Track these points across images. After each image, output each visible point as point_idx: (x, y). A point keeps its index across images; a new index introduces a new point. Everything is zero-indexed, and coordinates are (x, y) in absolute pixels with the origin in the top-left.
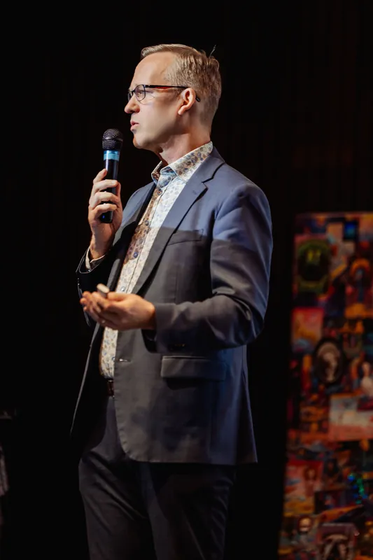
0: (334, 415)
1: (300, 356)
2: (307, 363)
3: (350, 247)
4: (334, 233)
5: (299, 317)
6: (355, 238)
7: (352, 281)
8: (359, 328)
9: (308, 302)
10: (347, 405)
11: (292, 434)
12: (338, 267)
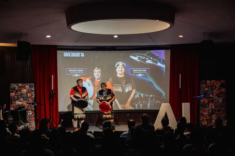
0: (16, 102)
1: (12, 97)
2: (12, 98)
3: (18, 87)
4: (16, 86)
5: (11, 93)
6: (18, 86)
7: (18, 90)
8: (20, 94)
9: (12, 92)
10: (18, 101)
11: (11, 105)
12: (17, 89)
